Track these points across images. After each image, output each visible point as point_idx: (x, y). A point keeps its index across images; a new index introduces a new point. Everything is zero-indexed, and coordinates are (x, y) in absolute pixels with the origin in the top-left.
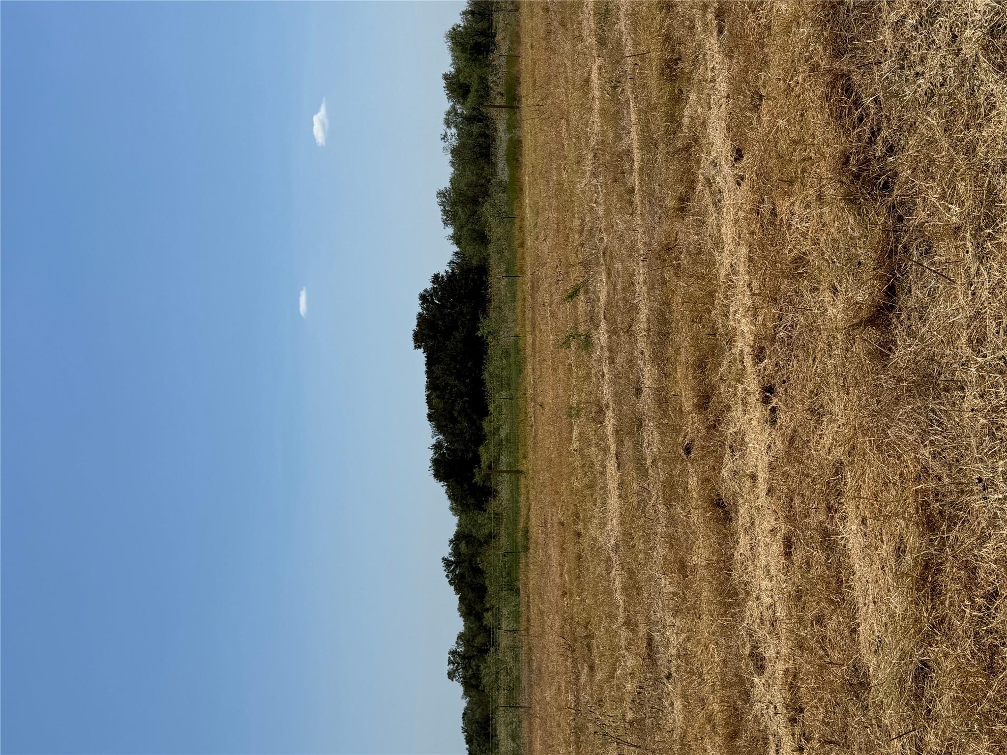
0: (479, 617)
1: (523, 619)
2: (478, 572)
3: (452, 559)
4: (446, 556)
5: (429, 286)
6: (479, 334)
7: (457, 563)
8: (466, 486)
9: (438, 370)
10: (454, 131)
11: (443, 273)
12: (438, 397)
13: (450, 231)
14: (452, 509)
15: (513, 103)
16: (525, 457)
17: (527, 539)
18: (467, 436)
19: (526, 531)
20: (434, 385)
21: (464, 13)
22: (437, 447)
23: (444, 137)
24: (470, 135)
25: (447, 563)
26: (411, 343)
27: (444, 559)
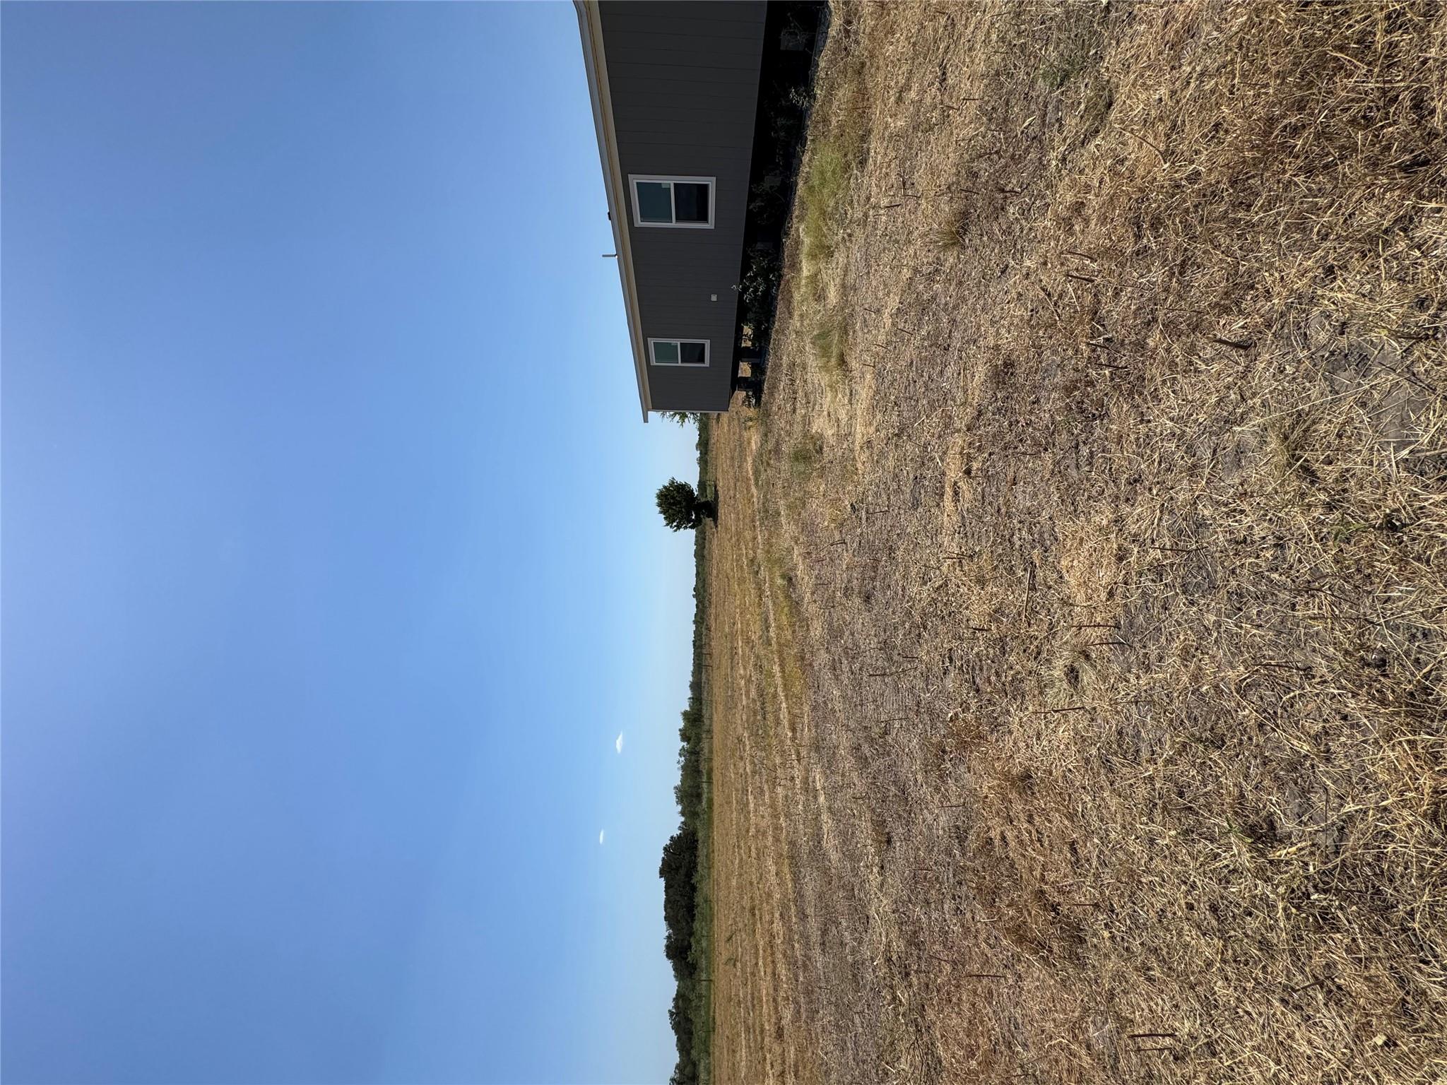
0: (688, 1053)
1: (712, 1075)
2: (688, 1020)
3: (674, 1011)
4: (671, 1008)
5: (668, 842)
6: (692, 882)
7: (677, 1014)
8: (683, 963)
9: (670, 891)
10: (683, 758)
11: (675, 835)
12: (671, 908)
13: (679, 808)
14: (675, 976)
15: (710, 782)
16: (714, 972)
17: (715, 1023)
18: (685, 931)
19: (714, 1019)
20: (668, 902)
21: (690, 698)
22: (669, 937)
23: (678, 762)
24: (690, 761)
25: (671, 1014)
26: (658, 875)
27: (669, 1011)
